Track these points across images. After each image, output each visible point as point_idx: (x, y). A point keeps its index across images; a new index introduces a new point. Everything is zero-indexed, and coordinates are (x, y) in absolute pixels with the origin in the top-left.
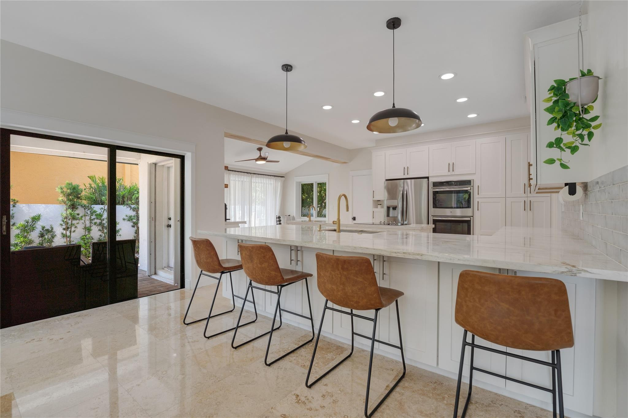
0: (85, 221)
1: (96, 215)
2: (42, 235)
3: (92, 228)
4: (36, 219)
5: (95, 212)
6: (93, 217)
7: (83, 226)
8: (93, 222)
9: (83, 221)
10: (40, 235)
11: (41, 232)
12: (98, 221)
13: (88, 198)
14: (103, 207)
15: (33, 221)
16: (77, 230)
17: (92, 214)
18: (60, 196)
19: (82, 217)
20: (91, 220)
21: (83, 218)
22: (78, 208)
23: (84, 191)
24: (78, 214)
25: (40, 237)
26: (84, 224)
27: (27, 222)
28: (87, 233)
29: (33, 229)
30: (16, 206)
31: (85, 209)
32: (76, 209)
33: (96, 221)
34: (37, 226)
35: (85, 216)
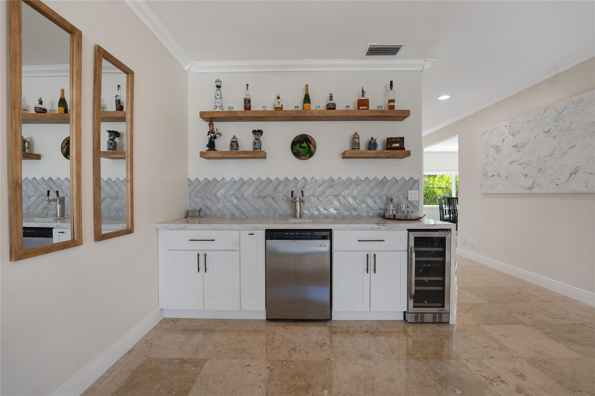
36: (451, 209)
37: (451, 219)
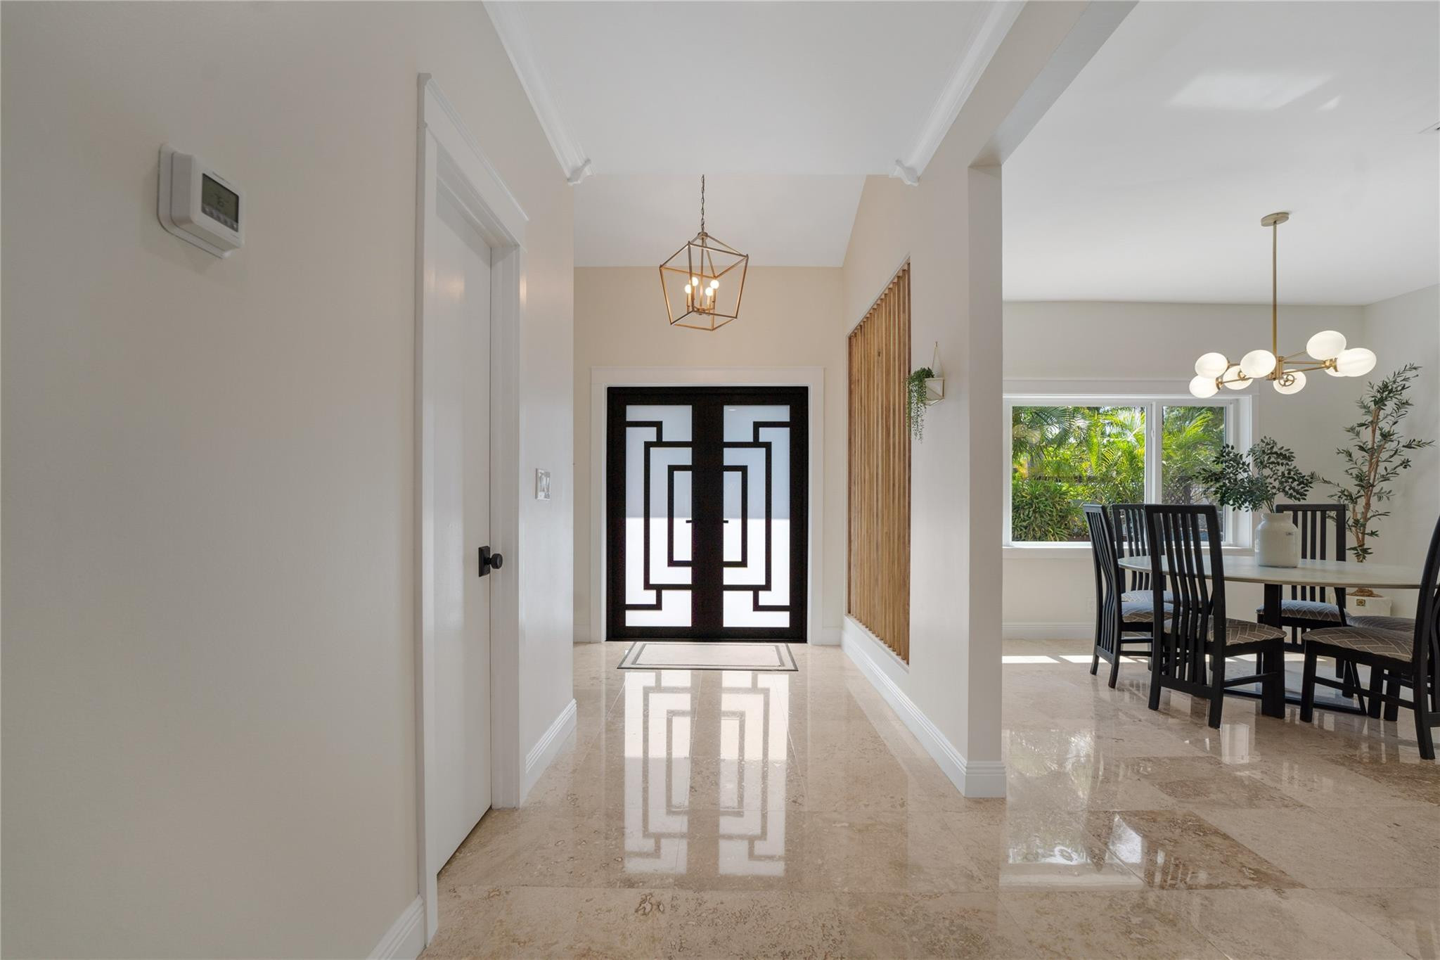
36: (1165, 567)
37: (1168, 624)
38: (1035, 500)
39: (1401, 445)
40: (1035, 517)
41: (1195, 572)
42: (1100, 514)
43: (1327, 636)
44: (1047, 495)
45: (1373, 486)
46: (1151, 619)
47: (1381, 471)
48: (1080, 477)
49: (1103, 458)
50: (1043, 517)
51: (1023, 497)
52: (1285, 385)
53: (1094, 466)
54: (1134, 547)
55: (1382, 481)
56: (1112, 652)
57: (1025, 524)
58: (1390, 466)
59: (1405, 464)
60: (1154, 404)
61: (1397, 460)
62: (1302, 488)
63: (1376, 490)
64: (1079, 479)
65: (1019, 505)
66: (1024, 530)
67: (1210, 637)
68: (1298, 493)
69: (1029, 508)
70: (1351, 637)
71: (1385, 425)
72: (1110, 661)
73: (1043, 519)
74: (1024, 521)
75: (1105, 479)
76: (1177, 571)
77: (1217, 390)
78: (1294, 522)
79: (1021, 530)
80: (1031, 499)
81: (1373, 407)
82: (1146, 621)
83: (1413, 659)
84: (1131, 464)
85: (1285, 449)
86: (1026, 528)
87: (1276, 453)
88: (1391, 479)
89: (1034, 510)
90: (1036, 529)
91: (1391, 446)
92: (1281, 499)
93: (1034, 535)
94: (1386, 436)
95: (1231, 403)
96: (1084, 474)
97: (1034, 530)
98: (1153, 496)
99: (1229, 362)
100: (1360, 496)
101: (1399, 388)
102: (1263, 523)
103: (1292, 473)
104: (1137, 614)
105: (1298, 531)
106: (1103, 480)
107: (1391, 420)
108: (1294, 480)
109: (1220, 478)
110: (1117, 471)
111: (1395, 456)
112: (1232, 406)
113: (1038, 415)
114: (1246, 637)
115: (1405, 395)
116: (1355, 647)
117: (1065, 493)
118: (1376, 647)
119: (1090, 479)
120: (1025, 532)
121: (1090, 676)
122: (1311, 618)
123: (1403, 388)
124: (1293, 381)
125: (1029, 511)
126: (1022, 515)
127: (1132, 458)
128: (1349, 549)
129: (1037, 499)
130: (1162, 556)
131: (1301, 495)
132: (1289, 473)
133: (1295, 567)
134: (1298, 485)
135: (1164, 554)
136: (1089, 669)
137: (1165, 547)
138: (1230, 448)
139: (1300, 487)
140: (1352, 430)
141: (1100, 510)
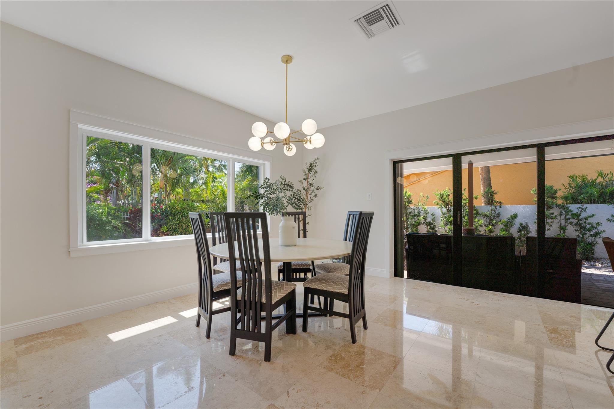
0: (560, 220)
1: (572, 214)
2: (520, 231)
3: (567, 227)
4: (514, 217)
5: (571, 211)
6: (568, 217)
7: (558, 225)
8: (569, 221)
9: (558, 220)
10: (518, 230)
11: (519, 227)
12: (575, 221)
13: (565, 198)
14: (581, 207)
15: (512, 219)
16: (551, 229)
17: (567, 213)
18: (534, 197)
19: (556, 216)
20: (566, 220)
21: (558, 217)
22: (553, 208)
23: (558, 191)
24: (553, 214)
25: (518, 232)
26: (560, 223)
27: (509, 220)
28: (562, 232)
29: (512, 225)
30: (502, 206)
31: (560, 209)
32: (551, 209)
33: (571, 220)
34: (515, 223)
35: (560, 215)
36: (237, 253)
38: (183, 211)
39: (315, 188)
40: (182, 219)
41: (255, 258)
42: (198, 219)
43: (313, 284)
44: (188, 208)
45: (307, 204)
46: (230, 287)
47: (309, 198)
48: (203, 200)
49: (212, 193)
50: (186, 219)
51: (177, 209)
52: (288, 151)
53: (209, 196)
54: (221, 236)
55: (310, 202)
56: (207, 313)
57: (178, 222)
58: (312, 196)
59: (316, 196)
60: (231, 160)
61: (313, 194)
62: (299, 203)
63: (307, 206)
64: (203, 201)
65: (175, 213)
66: (178, 225)
67: (264, 300)
68: (297, 205)
69: (180, 214)
70: (323, 283)
71: (310, 181)
72: (206, 319)
73: (186, 220)
74: (177, 221)
75: (213, 201)
76: (244, 257)
77: (262, 147)
78: (295, 222)
79: (176, 225)
80: (181, 210)
81: (307, 172)
82: (227, 288)
83: (348, 292)
84: (223, 195)
85: (290, 182)
86: (178, 224)
87: (286, 184)
88: (312, 201)
89: (182, 216)
90: (183, 225)
91: (312, 188)
92: (290, 209)
93: (182, 228)
94: (311, 184)
95: (262, 165)
96: (205, 199)
97: (182, 225)
98: (231, 209)
99: (268, 130)
100: (304, 208)
101: (314, 166)
102: (282, 222)
103: (295, 194)
104: (221, 285)
105: (296, 225)
106: (213, 202)
107: (312, 178)
108: (296, 198)
109: (263, 196)
110: (218, 198)
111: (313, 193)
112: (262, 166)
113: (185, 170)
114: (281, 294)
115: (316, 169)
116: (325, 289)
117: (197, 207)
118: (334, 288)
119: (207, 201)
120: (178, 226)
121: (196, 328)
122: (298, 268)
123: (315, 166)
124: (292, 149)
125: (180, 216)
126: (176, 218)
127: (224, 193)
128: (301, 230)
129: (184, 210)
130: (235, 242)
131: (298, 207)
132: (294, 195)
133: (296, 245)
134: (297, 201)
135: (236, 241)
136: (195, 322)
137: (236, 234)
138: (268, 180)
139: (298, 202)
140: (300, 181)
141: (198, 216)
